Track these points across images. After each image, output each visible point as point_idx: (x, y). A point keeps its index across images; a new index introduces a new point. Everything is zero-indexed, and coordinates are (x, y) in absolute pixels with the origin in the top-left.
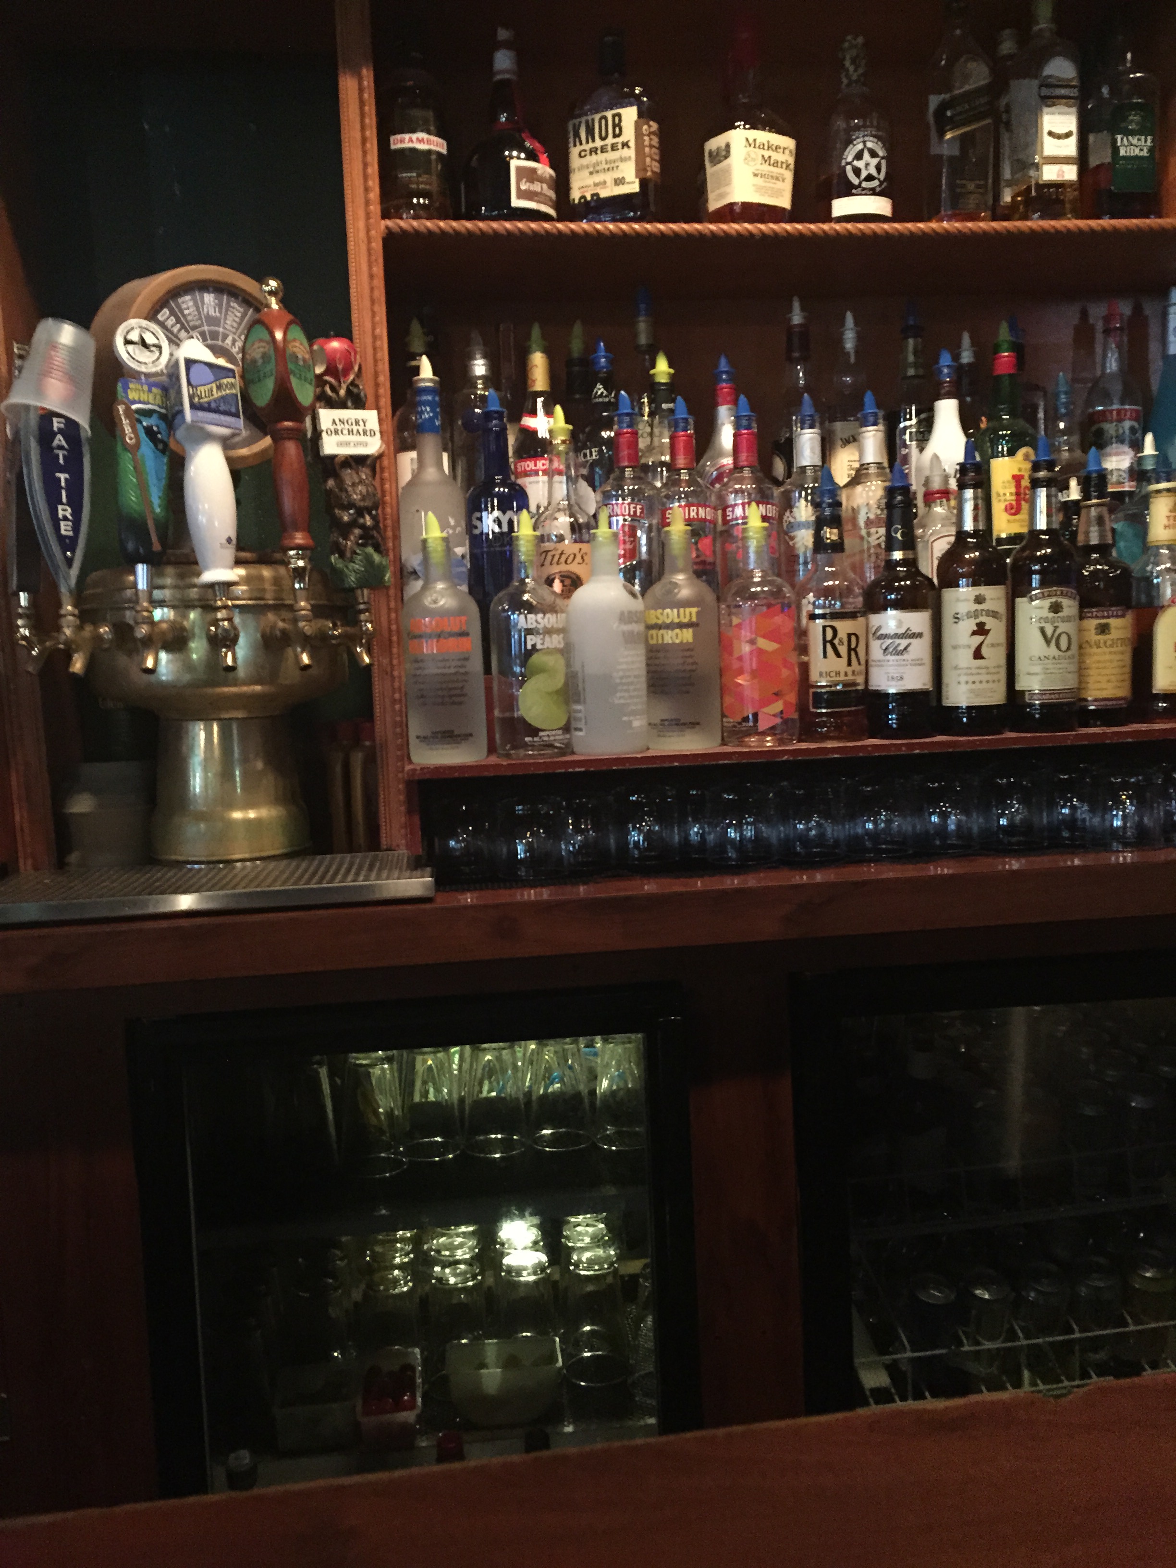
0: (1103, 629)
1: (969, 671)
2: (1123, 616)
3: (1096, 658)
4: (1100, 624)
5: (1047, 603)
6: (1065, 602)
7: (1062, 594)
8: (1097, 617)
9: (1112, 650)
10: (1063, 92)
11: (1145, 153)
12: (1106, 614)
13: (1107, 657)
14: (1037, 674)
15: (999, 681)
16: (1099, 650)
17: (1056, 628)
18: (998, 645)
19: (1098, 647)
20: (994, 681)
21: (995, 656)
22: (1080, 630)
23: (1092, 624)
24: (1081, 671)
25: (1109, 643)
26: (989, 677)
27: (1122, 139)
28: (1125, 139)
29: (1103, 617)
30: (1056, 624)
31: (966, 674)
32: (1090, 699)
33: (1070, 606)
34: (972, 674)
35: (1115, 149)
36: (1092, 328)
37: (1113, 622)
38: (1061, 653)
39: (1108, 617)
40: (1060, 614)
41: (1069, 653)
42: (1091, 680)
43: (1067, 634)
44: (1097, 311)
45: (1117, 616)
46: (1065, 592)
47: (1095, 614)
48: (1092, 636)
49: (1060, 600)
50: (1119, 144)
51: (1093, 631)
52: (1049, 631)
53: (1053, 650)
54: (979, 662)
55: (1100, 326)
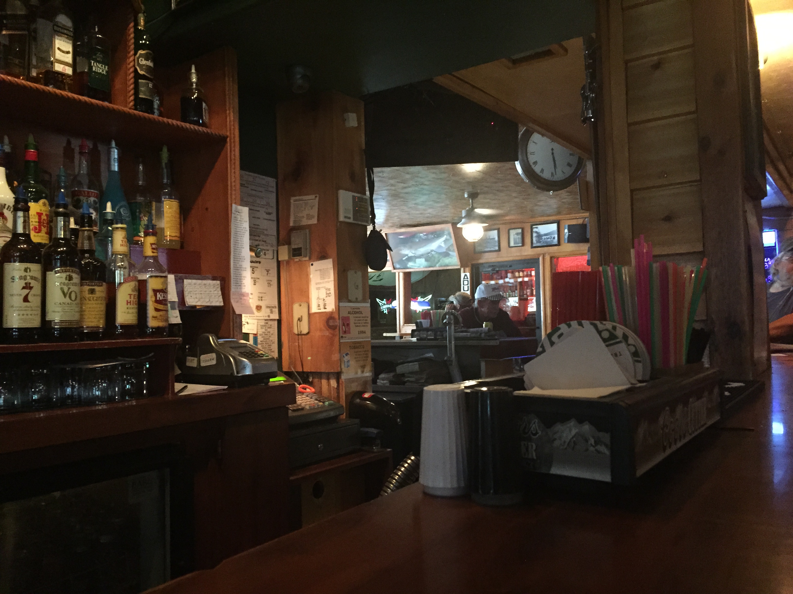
0: (92, 291)
1: (21, 309)
2: (101, 286)
3: (89, 306)
4: (90, 289)
5: (64, 275)
6: (74, 276)
7: (72, 272)
8: (89, 285)
9: (97, 302)
10: (65, 31)
11: (104, 73)
12: (93, 284)
13: (94, 306)
14: (59, 312)
15: (37, 314)
16: (90, 302)
17: (69, 288)
18: (37, 295)
19: (90, 300)
20: (35, 315)
21: (35, 301)
22: (81, 292)
23: (86, 288)
24: (81, 312)
25: (95, 298)
26: (31, 312)
27: (94, 63)
28: (95, 63)
29: (92, 286)
30: (69, 287)
31: (19, 310)
32: (85, 327)
33: (76, 278)
34: (21, 310)
35: (91, 67)
36: (73, 150)
37: (97, 288)
38: (72, 302)
39: (94, 286)
40: (71, 282)
41: (75, 302)
42: (86, 317)
43: (75, 292)
44: (76, 143)
45: (99, 286)
46: (74, 270)
47: (88, 283)
48: (87, 295)
49: (71, 274)
50: (92, 65)
51: (87, 292)
52: (66, 289)
53: (67, 300)
54: (26, 304)
55: (77, 150)
